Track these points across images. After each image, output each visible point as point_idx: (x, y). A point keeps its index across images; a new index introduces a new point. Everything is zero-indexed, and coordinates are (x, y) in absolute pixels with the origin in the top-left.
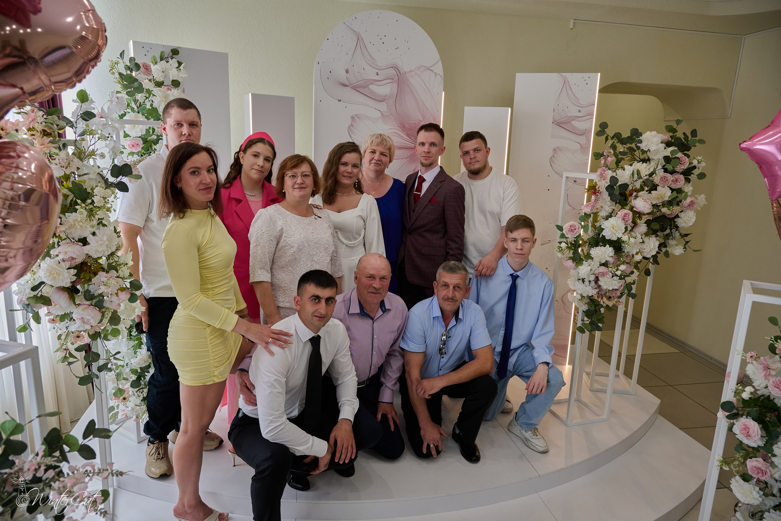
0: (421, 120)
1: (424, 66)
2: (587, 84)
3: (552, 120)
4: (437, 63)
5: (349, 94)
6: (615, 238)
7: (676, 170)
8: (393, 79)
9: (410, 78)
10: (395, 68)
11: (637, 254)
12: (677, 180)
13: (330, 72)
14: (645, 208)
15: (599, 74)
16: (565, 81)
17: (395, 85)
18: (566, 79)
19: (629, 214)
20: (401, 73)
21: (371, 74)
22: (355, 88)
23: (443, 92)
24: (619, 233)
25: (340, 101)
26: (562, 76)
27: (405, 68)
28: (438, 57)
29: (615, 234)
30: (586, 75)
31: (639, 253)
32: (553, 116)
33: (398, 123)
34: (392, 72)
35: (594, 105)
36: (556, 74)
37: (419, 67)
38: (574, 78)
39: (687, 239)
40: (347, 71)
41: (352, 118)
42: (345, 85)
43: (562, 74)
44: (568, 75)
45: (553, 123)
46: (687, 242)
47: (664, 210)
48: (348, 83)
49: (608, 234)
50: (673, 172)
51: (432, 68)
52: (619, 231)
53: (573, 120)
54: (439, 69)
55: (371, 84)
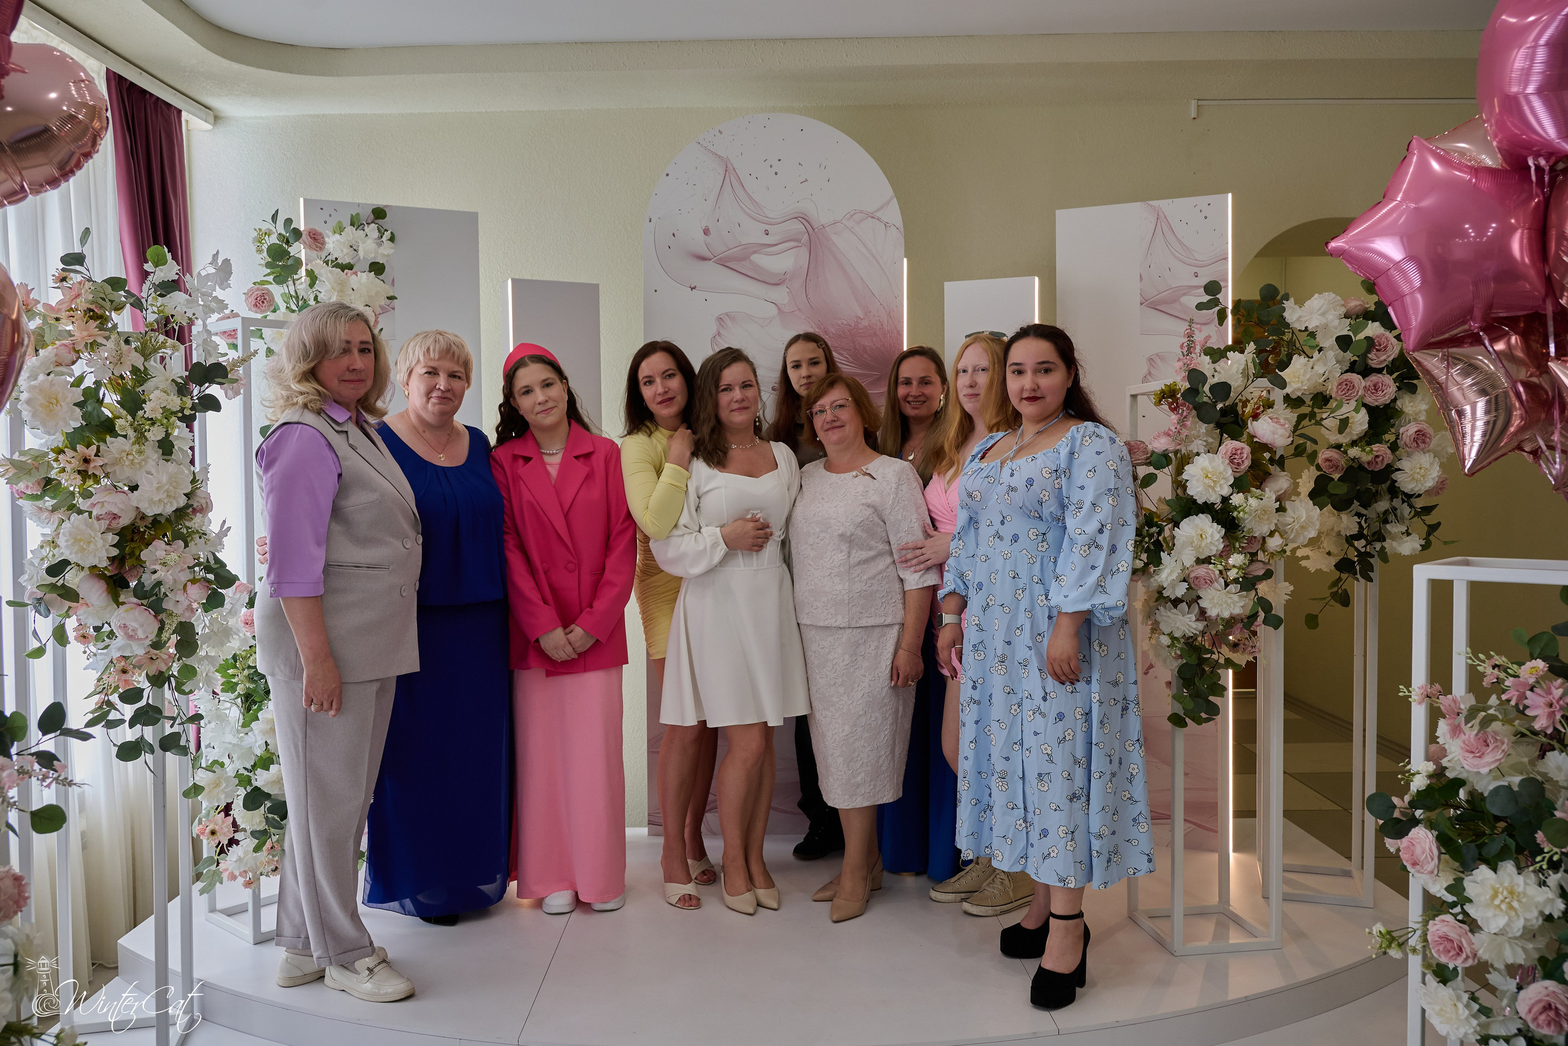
0: (862, 317)
1: (861, 212)
2: (1206, 218)
3: (1138, 299)
4: (888, 203)
5: (713, 273)
6: (1215, 499)
7: (1374, 366)
8: (799, 241)
9: (834, 237)
10: (803, 218)
11: (1272, 534)
12: (1376, 387)
13: (674, 235)
14: (1276, 436)
15: (1230, 195)
16: (1160, 217)
17: (804, 252)
18: (1160, 213)
19: (1243, 448)
20: (815, 227)
21: (753, 234)
22: (723, 263)
23: (905, 260)
24: (1221, 486)
25: (694, 288)
26: (1151, 206)
27: (822, 216)
28: (890, 192)
29: (1213, 488)
30: (1202, 200)
31: (1277, 534)
32: (1141, 290)
33: (814, 325)
34: (797, 226)
35: (1226, 259)
36: (1139, 203)
37: (852, 213)
38: (1176, 208)
39: (1431, 519)
40: (706, 232)
41: (720, 319)
42: (704, 259)
43: (1151, 202)
44: (1164, 204)
45: (1141, 304)
46: (1433, 528)
47: (1354, 452)
48: (709, 255)
49: (1197, 490)
50: (1366, 372)
51: (878, 214)
52: (1222, 482)
53: (1184, 294)
54: (894, 214)
55: (754, 252)
